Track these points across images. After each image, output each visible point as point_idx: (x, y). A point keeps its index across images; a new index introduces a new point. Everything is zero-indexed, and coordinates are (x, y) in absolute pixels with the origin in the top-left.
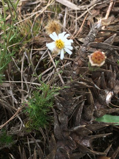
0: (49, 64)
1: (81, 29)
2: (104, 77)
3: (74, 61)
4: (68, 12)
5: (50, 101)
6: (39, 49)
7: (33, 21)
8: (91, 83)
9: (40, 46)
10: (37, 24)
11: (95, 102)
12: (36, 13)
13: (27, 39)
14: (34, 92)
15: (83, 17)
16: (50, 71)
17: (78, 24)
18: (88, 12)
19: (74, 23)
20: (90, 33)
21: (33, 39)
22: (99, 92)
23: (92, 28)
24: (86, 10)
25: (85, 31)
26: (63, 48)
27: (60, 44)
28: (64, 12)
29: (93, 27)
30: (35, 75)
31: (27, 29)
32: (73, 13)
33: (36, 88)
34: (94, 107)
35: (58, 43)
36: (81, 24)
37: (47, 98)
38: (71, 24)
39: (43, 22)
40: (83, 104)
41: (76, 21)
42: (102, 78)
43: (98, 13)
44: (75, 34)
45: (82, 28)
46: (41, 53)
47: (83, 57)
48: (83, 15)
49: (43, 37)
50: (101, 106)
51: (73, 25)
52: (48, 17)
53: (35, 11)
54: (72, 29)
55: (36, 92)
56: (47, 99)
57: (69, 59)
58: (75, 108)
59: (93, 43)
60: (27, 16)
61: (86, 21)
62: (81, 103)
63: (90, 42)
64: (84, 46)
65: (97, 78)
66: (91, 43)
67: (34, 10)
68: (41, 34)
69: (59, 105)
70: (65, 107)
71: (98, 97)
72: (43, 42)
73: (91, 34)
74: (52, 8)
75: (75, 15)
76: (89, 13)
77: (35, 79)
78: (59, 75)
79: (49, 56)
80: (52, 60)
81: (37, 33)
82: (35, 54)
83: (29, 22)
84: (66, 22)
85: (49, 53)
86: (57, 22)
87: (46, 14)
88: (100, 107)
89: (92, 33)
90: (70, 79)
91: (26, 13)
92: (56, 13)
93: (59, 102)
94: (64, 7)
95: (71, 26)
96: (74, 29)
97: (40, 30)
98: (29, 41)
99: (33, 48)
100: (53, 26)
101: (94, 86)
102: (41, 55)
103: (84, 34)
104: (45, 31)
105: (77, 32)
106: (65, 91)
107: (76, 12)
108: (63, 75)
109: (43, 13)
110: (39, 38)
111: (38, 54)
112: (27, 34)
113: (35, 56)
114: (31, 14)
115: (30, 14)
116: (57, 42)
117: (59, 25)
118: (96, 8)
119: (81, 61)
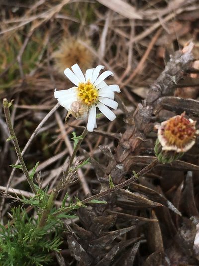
0: (56, 145)
1: (141, 66)
2: (192, 185)
3: (122, 140)
4: (114, 22)
5: (53, 235)
6: (34, 107)
7: (24, 38)
8: (159, 196)
9: (36, 100)
10: (35, 46)
11: (166, 246)
12: (34, 18)
13: (6, 81)
14: (15, 210)
15: (148, 38)
16: (58, 164)
17: (135, 53)
18: (160, 27)
19: (124, 50)
20: (163, 75)
21: (21, 81)
22: (177, 223)
23: (168, 63)
24: (157, 21)
25: (151, 71)
26: (96, 105)
27: (87, 92)
28: (103, 22)
29: (171, 60)
30: (20, 167)
31: (8, 54)
32: (125, 27)
33: (22, 200)
34: (163, 258)
35: (84, 92)
36: (144, 54)
37: (46, 227)
38: (119, 51)
39: (50, 41)
40: (135, 249)
41: (129, 45)
42: (186, 187)
43: (186, 30)
44: (127, 78)
45: (144, 63)
46: (38, 116)
47: (142, 131)
48: (147, 32)
49: (47, 77)
50: (179, 256)
51: (123, 54)
52: (62, 32)
53: (32, 15)
54: (119, 65)
55: (19, 211)
56: (46, 231)
57: (109, 133)
58: (116, 257)
59: (168, 99)
60: (11, 25)
61: (156, 47)
62: (131, 246)
63: (162, 95)
64: (147, 105)
65: (174, 187)
66: (164, 98)
67: (29, 12)
68: (41, 70)
69: (75, 246)
70: (90, 252)
71: (174, 233)
72: (46, 89)
73: (167, 78)
74: (75, 10)
75: (128, 30)
76: (164, 30)
77: (16, 180)
78: (80, 174)
79: (57, 126)
80: (64, 135)
81: (33, 66)
82: (22, 119)
83: (15, 39)
84: (107, 46)
85: (58, 117)
86: (84, 44)
87: (58, 23)
88: (177, 261)
89: (168, 75)
90: (107, 183)
91: (8, 17)
92: (83, 23)
93: (76, 239)
94: (104, 9)
95: (117, 56)
96: (124, 65)
97: (41, 62)
98: (11, 84)
99: (20, 104)
100: (74, 53)
101: (167, 205)
102: (37, 122)
103: (148, 77)
104: (52, 63)
105: (131, 72)
106: (94, 213)
107: (133, 25)
108: (90, 174)
109: (52, 21)
110: (36, 80)
111: (30, 118)
112: (6, 66)
113: (23, 124)
114: (22, 20)
115: (17, 21)
116: (82, 88)
117: (90, 52)
118: (180, 18)
119: (137, 141)
